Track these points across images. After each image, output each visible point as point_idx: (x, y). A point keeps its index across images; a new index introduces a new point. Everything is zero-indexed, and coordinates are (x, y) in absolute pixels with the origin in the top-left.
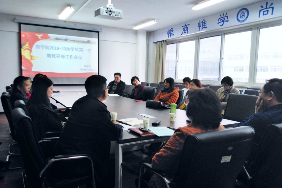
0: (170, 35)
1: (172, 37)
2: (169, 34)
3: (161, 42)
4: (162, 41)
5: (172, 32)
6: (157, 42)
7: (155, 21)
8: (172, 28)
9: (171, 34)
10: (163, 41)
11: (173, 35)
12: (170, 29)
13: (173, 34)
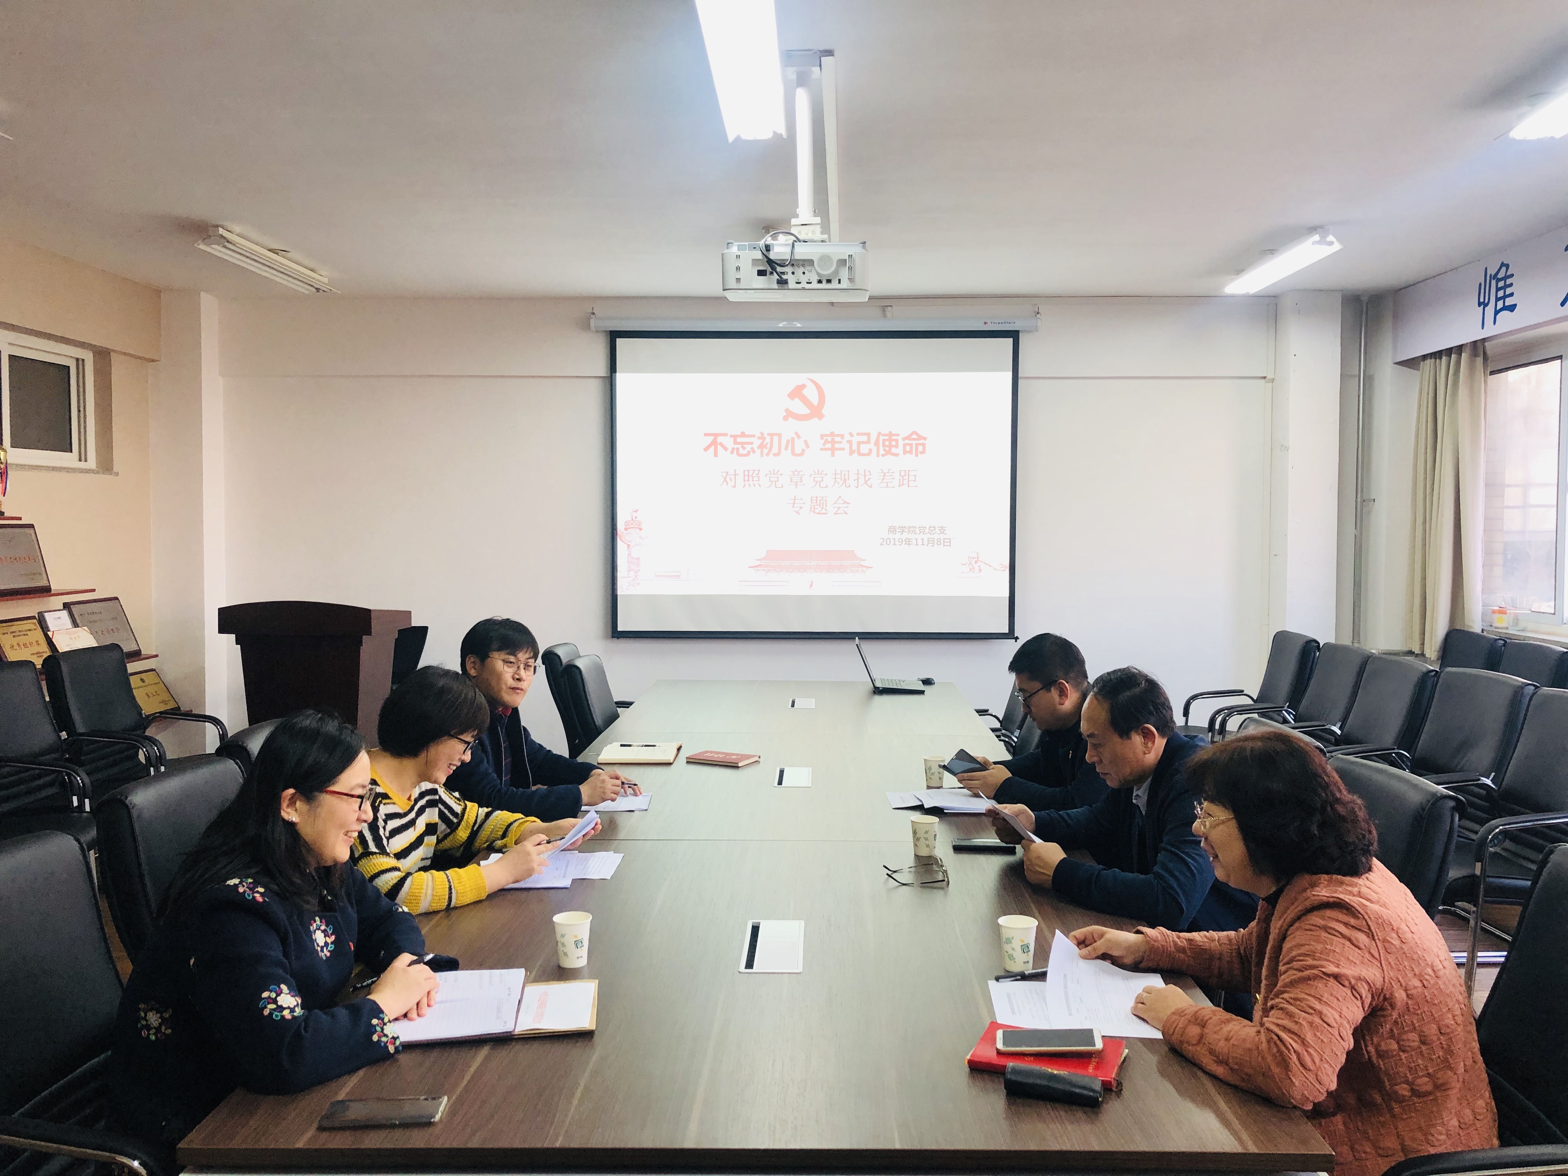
0: (1490, 310)
1: (1507, 322)
2: (1483, 304)
3: (1444, 359)
4: (1449, 352)
5: (1506, 286)
6: (1424, 357)
7: (1331, 238)
8: (1503, 265)
9: (1500, 305)
10: (1460, 349)
11: (1512, 308)
12: (1492, 271)
13: (1509, 301)
